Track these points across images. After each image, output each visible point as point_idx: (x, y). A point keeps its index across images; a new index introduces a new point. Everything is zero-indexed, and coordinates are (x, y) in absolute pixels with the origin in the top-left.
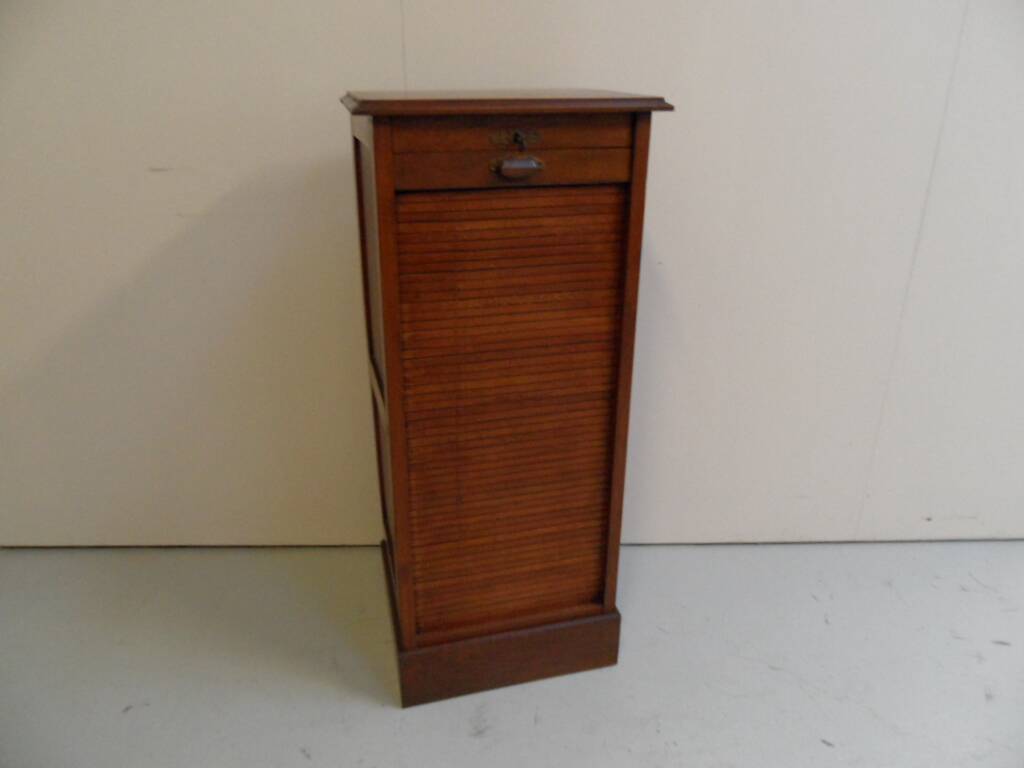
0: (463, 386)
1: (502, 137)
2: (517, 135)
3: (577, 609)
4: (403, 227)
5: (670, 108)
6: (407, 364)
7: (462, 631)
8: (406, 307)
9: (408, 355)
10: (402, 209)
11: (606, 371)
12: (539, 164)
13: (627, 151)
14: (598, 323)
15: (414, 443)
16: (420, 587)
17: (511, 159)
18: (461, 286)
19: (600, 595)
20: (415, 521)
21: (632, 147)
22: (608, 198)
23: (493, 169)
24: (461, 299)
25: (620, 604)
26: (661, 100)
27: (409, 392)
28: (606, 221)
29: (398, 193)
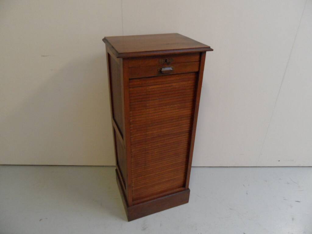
0: (148, 133)
1: (162, 61)
2: (166, 60)
3: (178, 190)
4: (131, 89)
5: (212, 50)
6: (132, 128)
7: (145, 199)
8: (131, 112)
9: (132, 126)
10: (131, 84)
11: (189, 125)
12: (172, 68)
13: (198, 62)
14: (188, 112)
15: (133, 150)
16: (133, 189)
17: (164, 67)
18: (148, 105)
19: (184, 185)
20: (133, 171)
21: (200, 61)
22: (192, 76)
23: (159, 71)
24: (148, 109)
25: (190, 187)
26: (209, 47)
27: (132, 136)
28: (191, 83)
29: (130, 79)
